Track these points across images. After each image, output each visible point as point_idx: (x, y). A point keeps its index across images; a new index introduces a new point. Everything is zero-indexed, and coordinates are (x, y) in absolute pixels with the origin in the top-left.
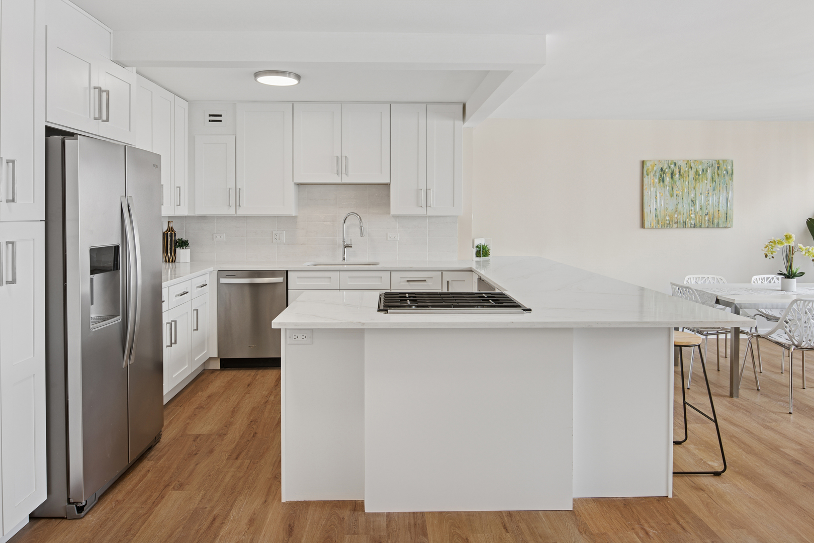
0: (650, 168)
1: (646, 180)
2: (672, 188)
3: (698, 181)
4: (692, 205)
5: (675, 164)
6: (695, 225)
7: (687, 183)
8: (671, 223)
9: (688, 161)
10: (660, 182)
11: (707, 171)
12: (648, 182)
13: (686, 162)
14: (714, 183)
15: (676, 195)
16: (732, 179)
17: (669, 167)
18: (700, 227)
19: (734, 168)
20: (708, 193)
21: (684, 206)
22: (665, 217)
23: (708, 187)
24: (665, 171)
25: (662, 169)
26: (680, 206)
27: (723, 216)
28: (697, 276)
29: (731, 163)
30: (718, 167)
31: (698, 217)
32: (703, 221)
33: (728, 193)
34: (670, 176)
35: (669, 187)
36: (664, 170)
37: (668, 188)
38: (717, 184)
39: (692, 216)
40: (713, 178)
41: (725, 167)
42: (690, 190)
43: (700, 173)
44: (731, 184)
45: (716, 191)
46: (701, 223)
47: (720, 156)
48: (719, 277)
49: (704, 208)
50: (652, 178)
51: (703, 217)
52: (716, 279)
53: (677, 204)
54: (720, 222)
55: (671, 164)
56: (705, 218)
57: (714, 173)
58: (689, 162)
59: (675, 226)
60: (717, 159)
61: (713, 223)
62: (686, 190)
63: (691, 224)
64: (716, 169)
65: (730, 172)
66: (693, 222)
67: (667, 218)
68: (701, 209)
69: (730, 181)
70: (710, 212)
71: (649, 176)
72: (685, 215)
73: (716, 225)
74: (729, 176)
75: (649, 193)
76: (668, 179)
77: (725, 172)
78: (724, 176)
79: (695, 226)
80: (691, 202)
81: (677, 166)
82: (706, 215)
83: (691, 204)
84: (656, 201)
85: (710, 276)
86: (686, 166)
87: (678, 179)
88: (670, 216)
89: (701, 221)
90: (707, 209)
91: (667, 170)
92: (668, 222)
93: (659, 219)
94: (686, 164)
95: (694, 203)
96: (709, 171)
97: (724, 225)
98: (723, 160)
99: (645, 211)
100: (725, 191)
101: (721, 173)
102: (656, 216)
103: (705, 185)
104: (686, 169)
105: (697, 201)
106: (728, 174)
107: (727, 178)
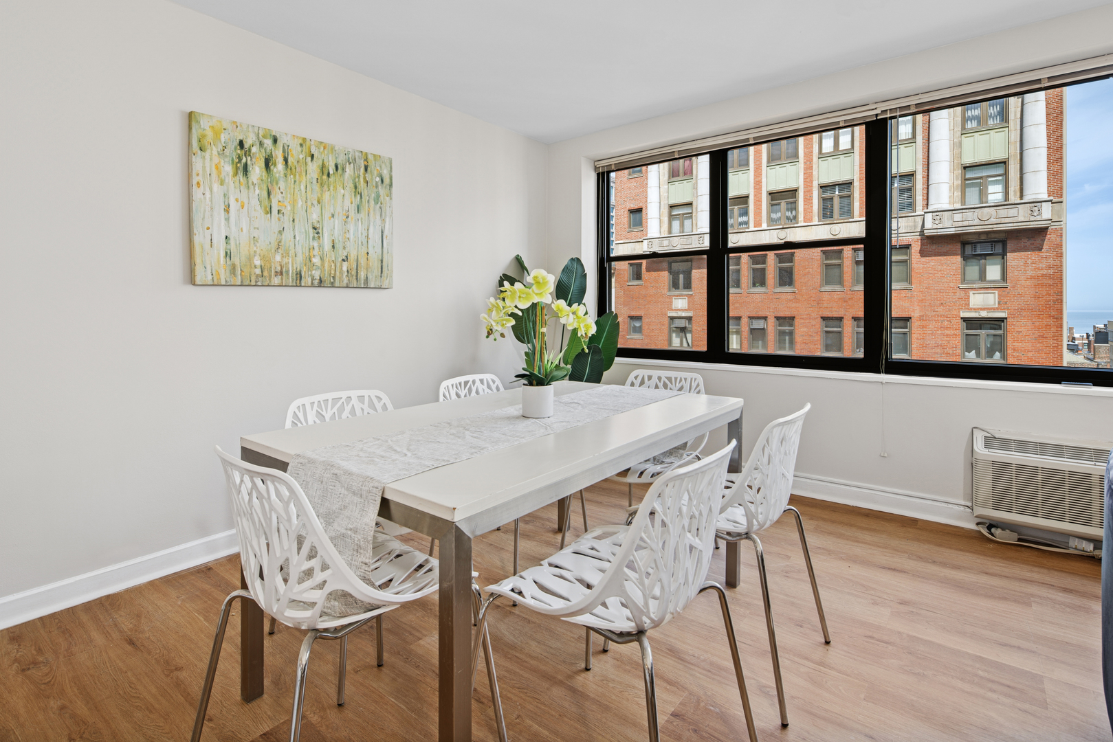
0: (210, 134)
1: (197, 163)
2: (269, 194)
3: (326, 187)
4: (314, 238)
5: (275, 141)
6: (321, 280)
7: (303, 187)
8: (266, 274)
9: (304, 139)
10: (236, 174)
11: (343, 169)
12: (204, 167)
13: (300, 141)
14: (359, 197)
15: (279, 212)
16: (390, 195)
17: (261, 144)
18: (332, 286)
19: (393, 174)
20: (347, 217)
21: (297, 238)
22: (250, 259)
23: (347, 203)
24: (250, 150)
25: (241, 144)
26: (287, 236)
27: (375, 265)
28: (321, 397)
29: (388, 164)
30: (366, 169)
31: (326, 264)
32: (338, 273)
33: (384, 221)
34: (263, 165)
35: (260, 189)
36: (246, 146)
37: (257, 191)
38: (363, 200)
39: (314, 260)
40: (356, 187)
41: (378, 168)
42: (309, 204)
43: (331, 172)
44: (388, 205)
45: (363, 214)
46: (334, 278)
47: (370, 149)
48: (373, 393)
49: (339, 246)
50: (216, 159)
51: (338, 265)
52: (366, 399)
53: (280, 232)
54: (370, 277)
55: (264, 137)
56: (341, 266)
57: (359, 177)
58: (308, 143)
59: (276, 280)
60: (364, 151)
61: (357, 280)
62: (300, 203)
63: (313, 279)
64: (362, 169)
65: (387, 181)
66: (317, 274)
67: (257, 262)
68: (333, 247)
69: (388, 199)
70: (352, 255)
71: (207, 154)
72: (300, 258)
73: (363, 282)
74: (386, 188)
75: (208, 195)
76: (257, 171)
77: (378, 179)
78: (377, 187)
79: (321, 284)
80: (311, 230)
81: (280, 144)
82: (343, 260)
83: (311, 236)
84: (227, 219)
85: (354, 394)
86: (300, 149)
87: (282, 175)
88: (263, 258)
89: (333, 272)
90: (344, 248)
91: (254, 150)
92: (258, 271)
93: (237, 263)
94: (301, 145)
95: (318, 233)
96: (347, 170)
97: (378, 284)
98: (375, 155)
99: (197, 239)
100: (378, 217)
101: (372, 179)
102: (228, 255)
103: (341, 198)
104: (301, 157)
105: (325, 230)
106: (384, 185)
107: (382, 191)
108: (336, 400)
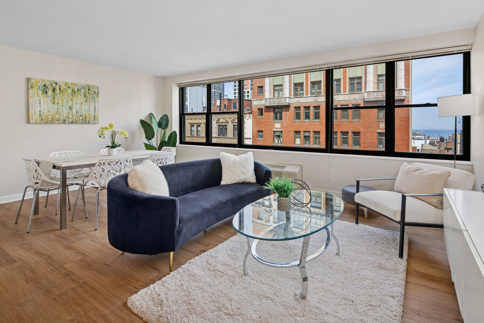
0: (34, 83)
1: (30, 91)
2: (54, 98)
3: (74, 96)
4: (70, 110)
5: (56, 84)
6: (72, 122)
7: (66, 96)
8: (53, 120)
9: (66, 83)
10: (43, 93)
11: (80, 90)
12: (33, 93)
13: (65, 83)
14: (86, 98)
15: (57, 103)
16: (98, 97)
17: (51, 85)
18: (76, 123)
19: (99, 91)
20: (82, 104)
21: (64, 110)
22: (47, 116)
23: (82, 100)
24: (48, 87)
25: (45, 85)
26: (60, 110)
27: (93, 117)
28: (61, 152)
29: (97, 88)
30: (89, 90)
31: (74, 117)
32: (78, 120)
33: (96, 104)
34: (52, 91)
35: (51, 97)
36: (46, 86)
37: (50, 98)
38: (88, 99)
39: (70, 116)
40: (85, 95)
41: (93, 89)
42: (68, 101)
43: (76, 91)
44: (97, 100)
45: (88, 103)
46: (77, 121)
47: (90, 83)
48: (78, 152)
49: (79, 112)
50: (36, 90)
51: (78, 117)
52: (76, 153)
53: (58, 109)
54: (90, 120)
55: (52, 83)
56: (80, 118)
57: (86, 92)
58: (68, 84)
59: (57, 122)
60: (88, 84)
61: (85, 121)
62: (65, 101)
63: (69, 121)
64: (87, 90)
65: (97, 93)
66: (71, 120)
67: (50, 117)
68: (77, 112)
69: (97, 98)
70: (84, 115)
71: (34, 89)
72: (65, 116)
73: (87, 122)
74: (96, 95)
75: (34, 100)
76: (50, 92)
77: (93, 92)
78: (93, 94)
79: (72, 123)
80: (69, 108)
81: (58, 85)
82: (80, 116)
83: (69, 109)
84: (40, 106)
85: (72, 152)
86: (65, 85)
87: (59, 93)
88: (52, 116)
89: (76, 120)
90: (81, 113)
91: (49, 87)
92: (50, 120)
93: (43, 117)
94: (65, 84)
95: (71, 109)
96: (82, 91)
97: (93, 122)
98: (92, 86)
99: (30, 112)
100: (93, 103)
101: (91, 93)
102: (40, 115)
103: (80, 98)
104: (65, 88)
105: (74, 108)
106: (96, 94)
107: (95, 96)
108: (65, 153)
